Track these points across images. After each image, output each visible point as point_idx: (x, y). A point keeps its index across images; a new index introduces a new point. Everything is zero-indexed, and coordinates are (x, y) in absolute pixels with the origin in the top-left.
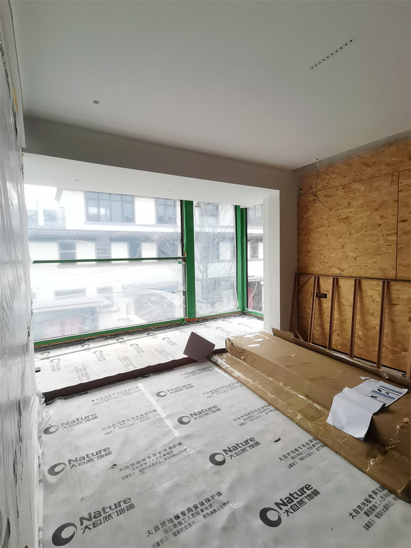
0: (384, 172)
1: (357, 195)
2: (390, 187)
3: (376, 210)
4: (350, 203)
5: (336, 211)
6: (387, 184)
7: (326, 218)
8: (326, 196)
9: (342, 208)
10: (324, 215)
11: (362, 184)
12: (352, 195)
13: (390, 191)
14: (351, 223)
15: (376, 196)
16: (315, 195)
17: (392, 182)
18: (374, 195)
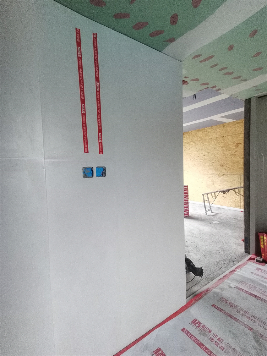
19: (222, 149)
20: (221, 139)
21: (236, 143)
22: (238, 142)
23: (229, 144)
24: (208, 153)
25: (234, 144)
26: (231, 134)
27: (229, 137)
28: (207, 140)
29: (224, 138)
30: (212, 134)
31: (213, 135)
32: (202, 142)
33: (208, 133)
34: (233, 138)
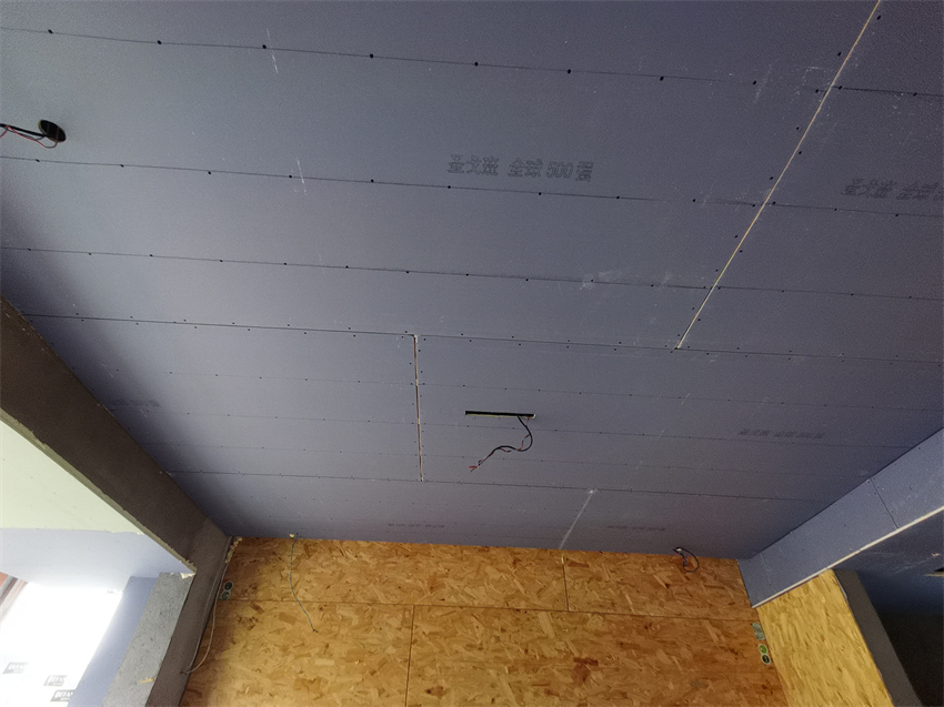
0: (393, 599)
1: (344, 631)
2: (400, 629)
3: (373, 673)
4: (327, 646)
5: (297, 657)
6: (396, 623)
7: (269, 671)
8: (283, 617)
9: (309, 655)
10: (266, 662)
11: (357, 611)
12: (335, 629)
13: (398, 638)
14: (322, 695)
15: (376, 641)
16: (257, 608)
17: (404, 621)
18: (372, 638)
19: (514, 678)
20: (508, 620)
21: (577, 655)
22: (580, 651)
23: (547, 654)
24: (440, 692)
25: (566, 658)
26: (550, 606)
27: (543, 618)
28: (439, 613)
29: (523, 617)
30: (462, 584)
31: (468, 590)
32: (412, 614)
33: (446, 576)
34: (559, 628)
